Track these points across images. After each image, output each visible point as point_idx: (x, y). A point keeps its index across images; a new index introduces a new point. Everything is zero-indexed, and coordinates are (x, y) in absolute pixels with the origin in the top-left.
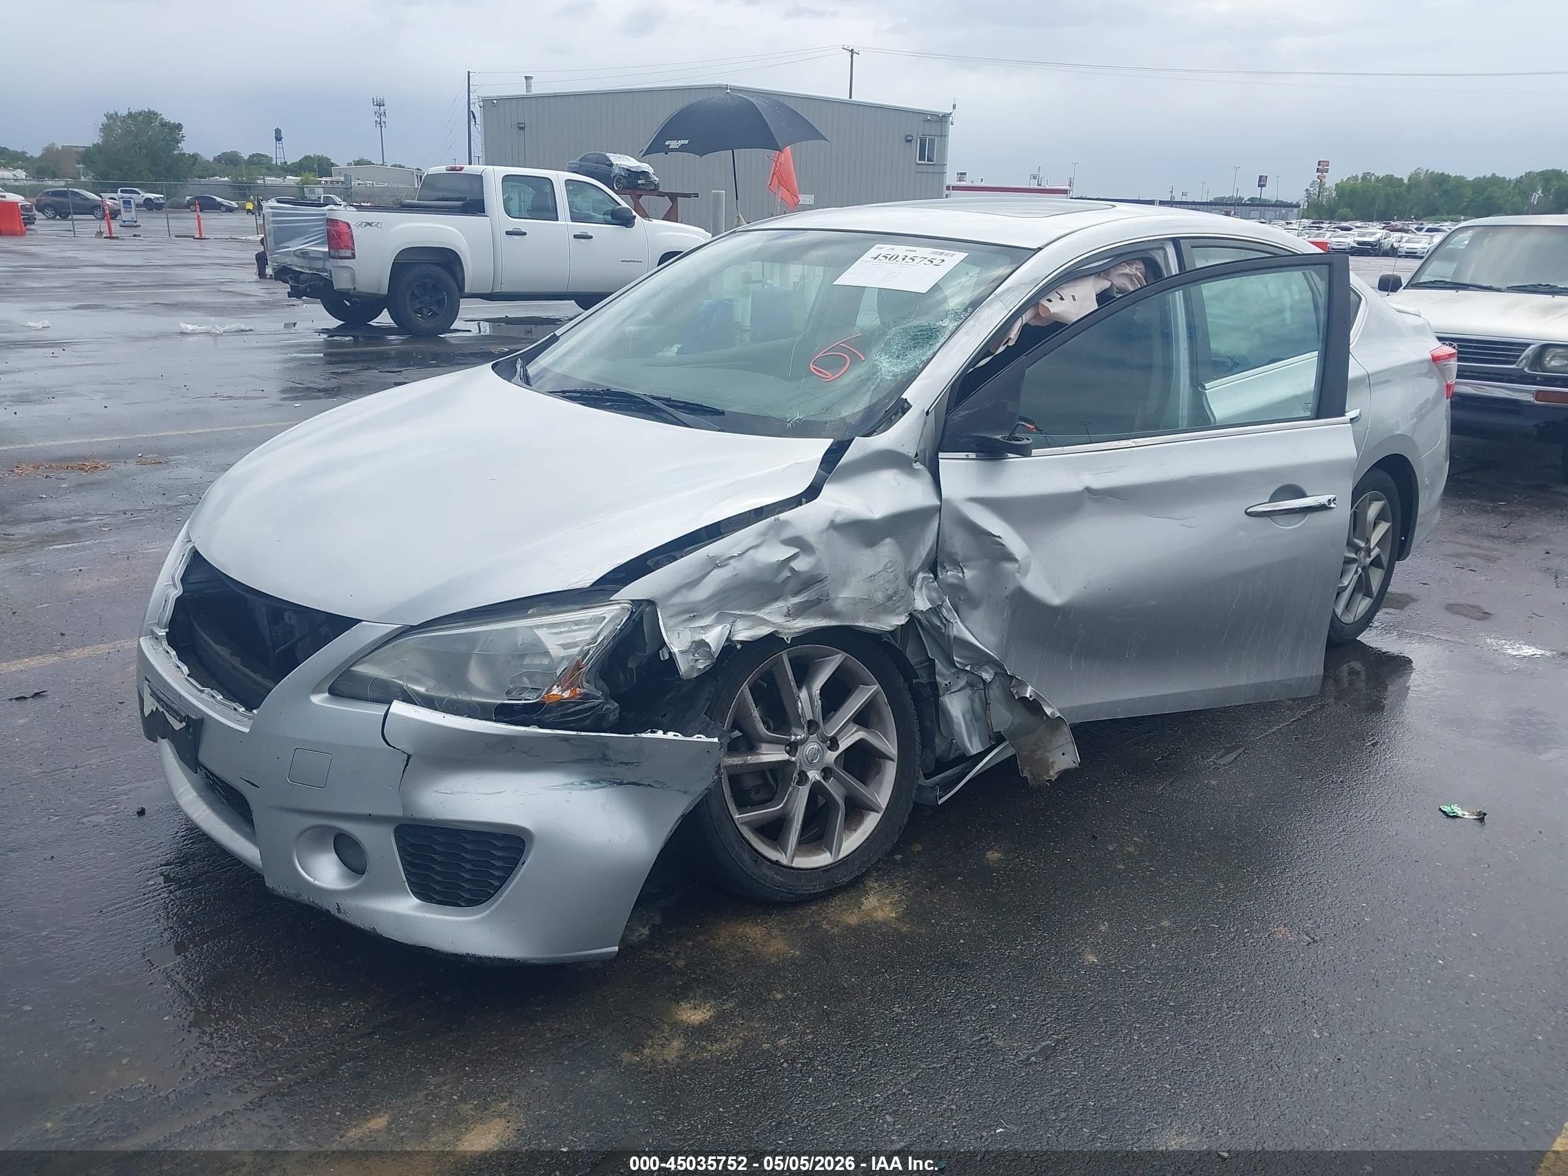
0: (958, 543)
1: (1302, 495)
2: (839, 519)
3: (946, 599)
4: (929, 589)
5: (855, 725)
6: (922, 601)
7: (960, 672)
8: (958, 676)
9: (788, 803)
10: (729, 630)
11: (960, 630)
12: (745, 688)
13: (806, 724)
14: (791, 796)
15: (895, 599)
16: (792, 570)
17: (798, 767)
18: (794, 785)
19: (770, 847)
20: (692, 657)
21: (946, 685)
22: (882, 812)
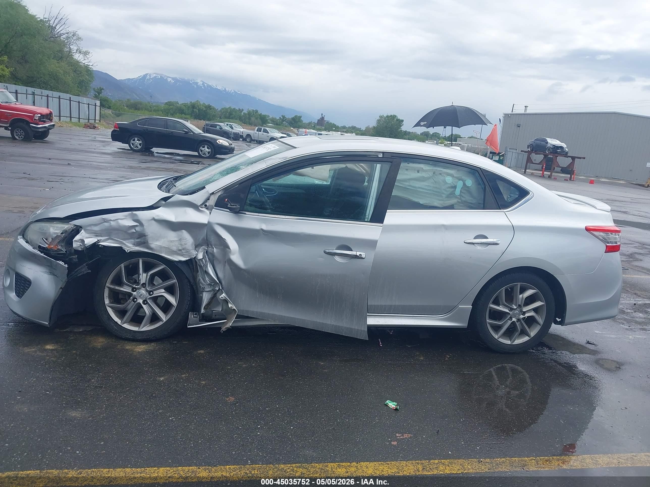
0: (213, 239)
2: (156, 218)
3: (207, 257)
4: (204, 253)
5: (164, 291)
6: (200, 256)
7: (210, 285)
8: (210, 286)
9: (127, 306)
10: (99, 240)
11: (208, 269)
12: (122, 265)
13: (141, 284)
14: (129, 304)
15: (183, 251)
16: (135, 230)
17: (134, 296)
18: (130, 301)
19: (118, 317)
20: (79, 244)
21: (203, 287)
22: (164, 323)
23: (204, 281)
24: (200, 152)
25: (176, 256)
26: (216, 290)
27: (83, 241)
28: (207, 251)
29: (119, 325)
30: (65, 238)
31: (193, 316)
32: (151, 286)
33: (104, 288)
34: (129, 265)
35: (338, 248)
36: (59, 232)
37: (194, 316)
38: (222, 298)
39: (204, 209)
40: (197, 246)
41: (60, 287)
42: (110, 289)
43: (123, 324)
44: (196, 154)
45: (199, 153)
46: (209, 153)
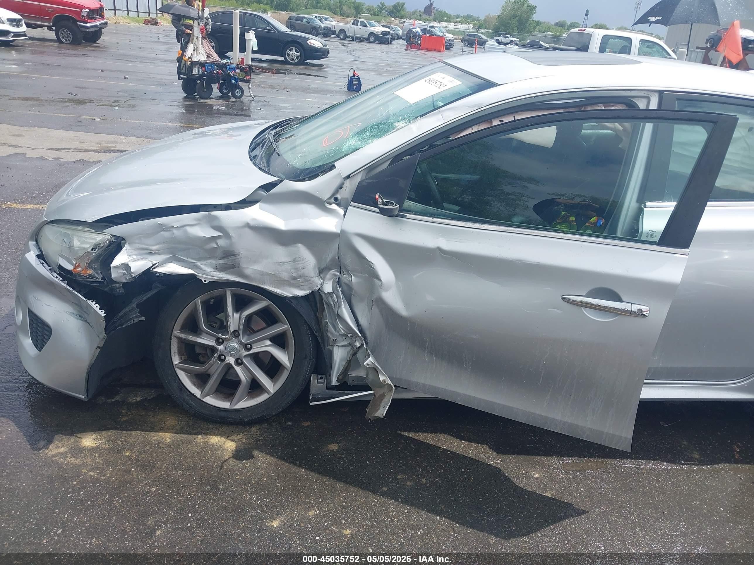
0: (348, 260)
1: (619, 300)
2: (252, 223)
3: (340, 291)
4: (334, 282)
5: (268, 343)
6: (328, 288)
7: (345, 336)
8: (344, 338)
9: (209, 368)
10: (155, 264)
11: (342, 311)
12: (197, 300)
13: (231, 332)
14: (213, 365)
15: (299, 280)
16: (217, 245)
17: (220, 352)
18: (215, 360)
19: (195, 385)
20: (122, 271)
21: (333, 340)
22: (271, 395)
23: (335, 329)
24: (287, 56)
25: (288, 288)
26: (356, 346)
27: (126, 267)
28: (339, 279)
29: (199, 399)
30: (98, 257)
31: (316, 381)
32: (248, 335)
33: (171, 339)
34: (209, 300)
35: (590, 294)
36: (88, 246)
37: (319, 381)
38: (368, 365)
39: (334, 206)
40: (322, 271)
41: (96, 346)
42: (181, 341)
43: (204, 398)
44: (282, 59)
45: (285, 58)
46: (297, 57)
